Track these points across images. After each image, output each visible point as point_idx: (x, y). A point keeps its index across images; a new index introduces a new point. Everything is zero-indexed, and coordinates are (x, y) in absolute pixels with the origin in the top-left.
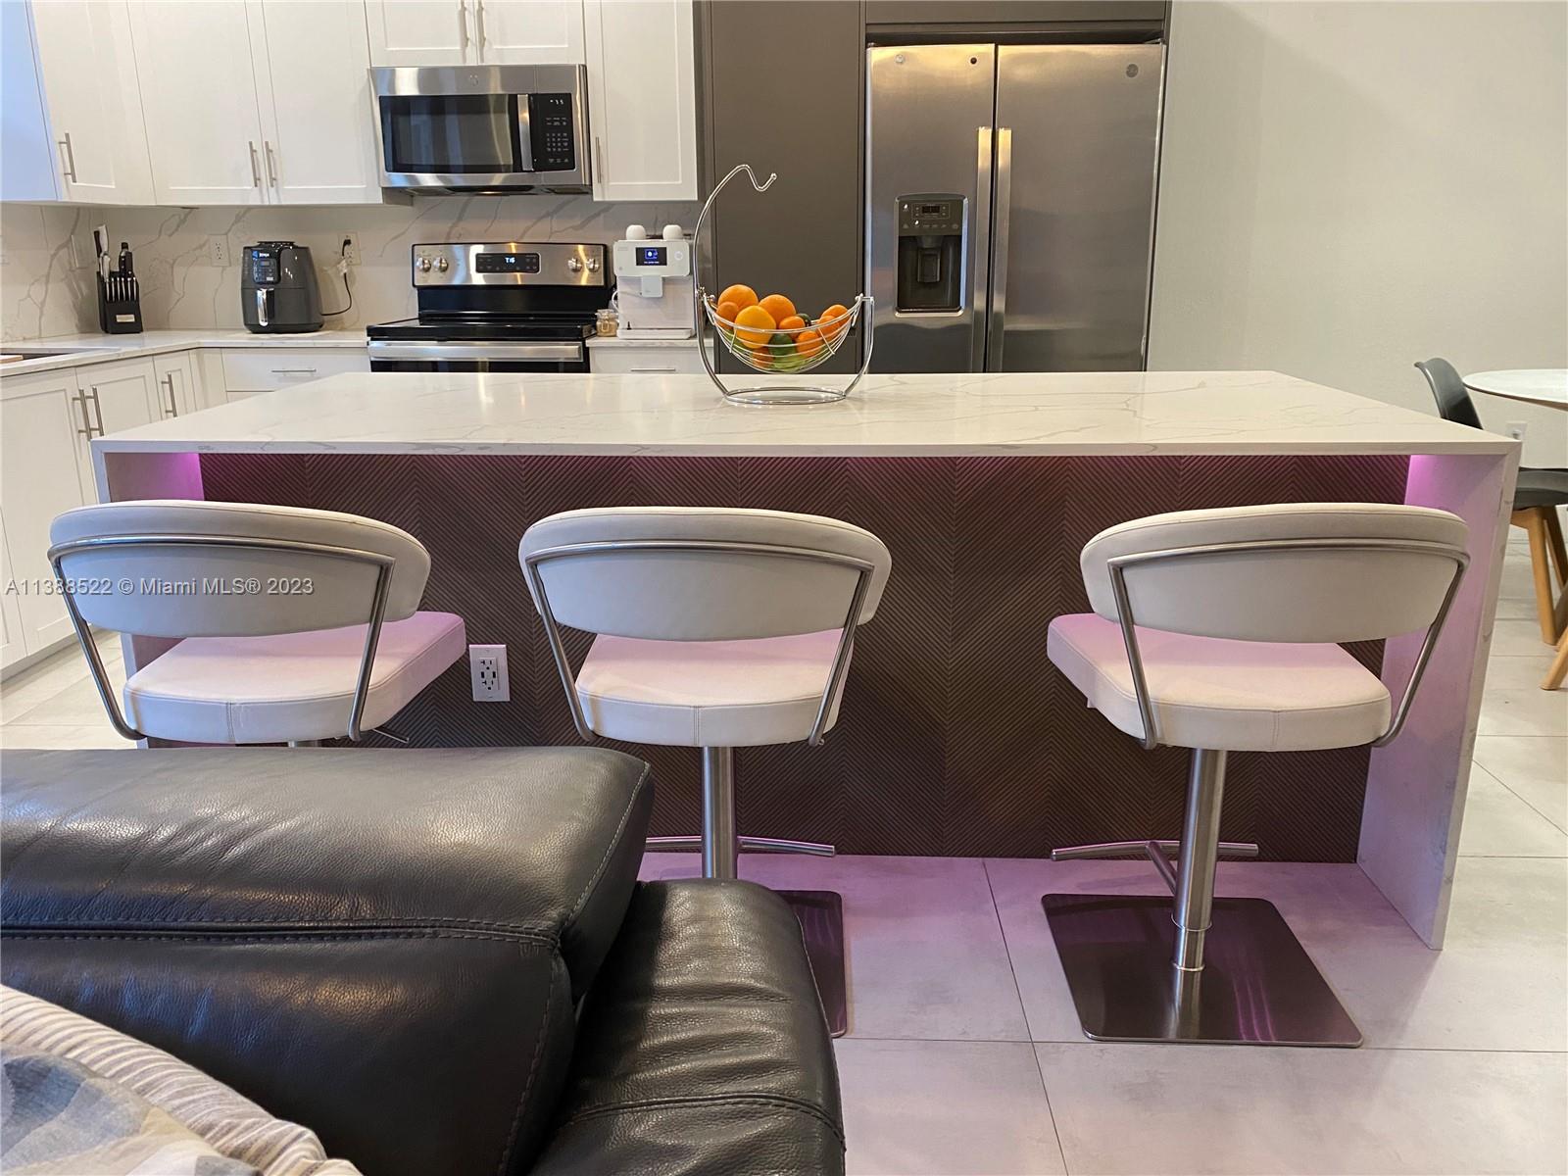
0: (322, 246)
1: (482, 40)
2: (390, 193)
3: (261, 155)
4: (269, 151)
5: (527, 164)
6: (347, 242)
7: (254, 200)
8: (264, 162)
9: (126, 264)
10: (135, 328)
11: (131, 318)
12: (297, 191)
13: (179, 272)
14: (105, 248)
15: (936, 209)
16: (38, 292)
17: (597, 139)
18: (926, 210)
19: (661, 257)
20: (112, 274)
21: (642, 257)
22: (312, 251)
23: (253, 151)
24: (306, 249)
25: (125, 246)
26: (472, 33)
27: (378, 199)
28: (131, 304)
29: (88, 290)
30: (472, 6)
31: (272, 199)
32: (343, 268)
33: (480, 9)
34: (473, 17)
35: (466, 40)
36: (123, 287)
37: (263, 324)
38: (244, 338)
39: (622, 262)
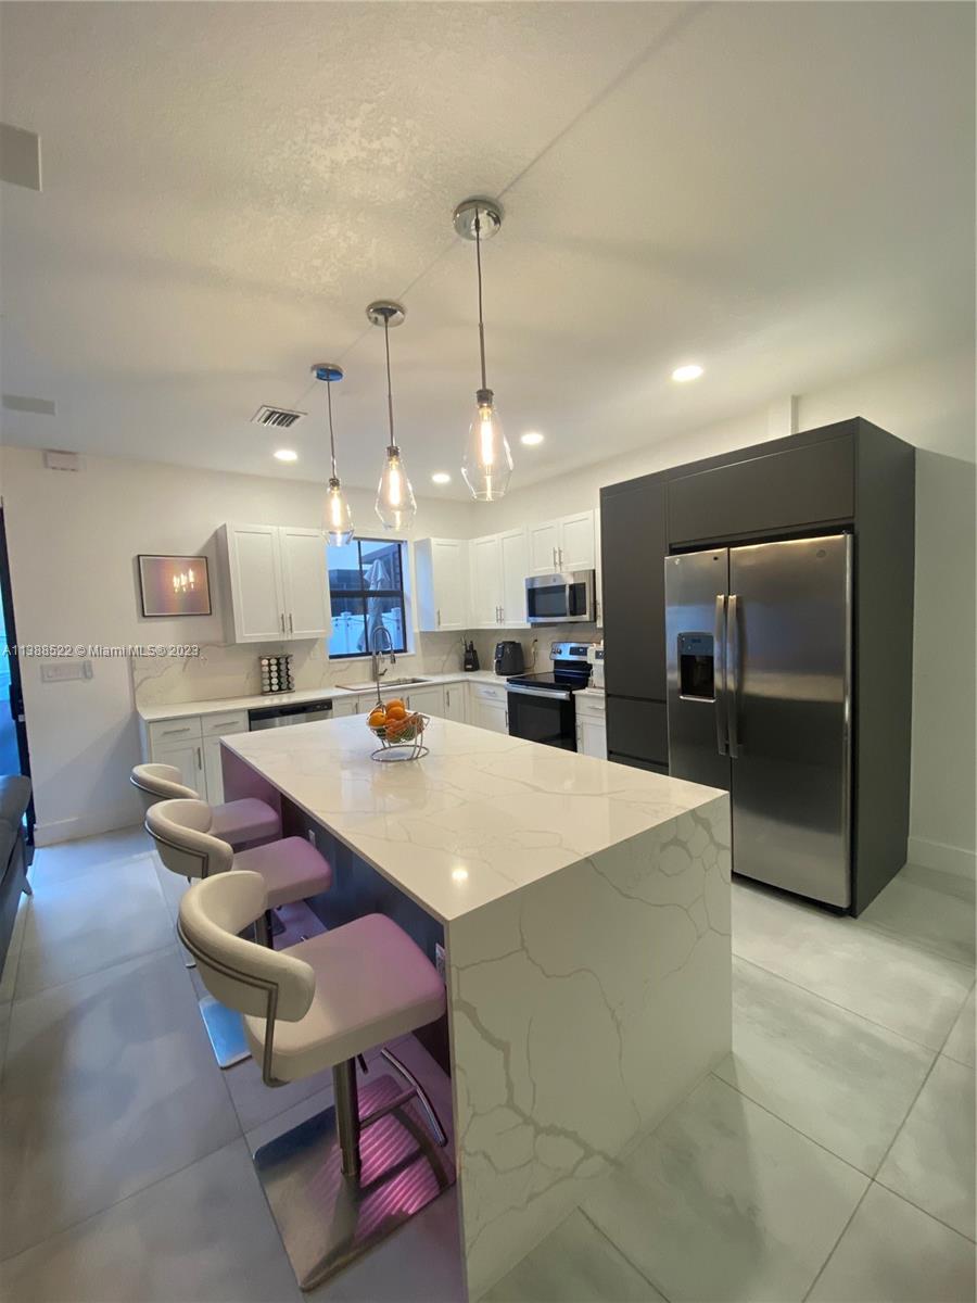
0: (526, 642)
1: (561, 563)
2: (534, 625)
3: (499, 611)
4: (501, 610)
5: (568, 613)
6: (536, 640)
7: (500, 627)
8: (500, 614)
9: (473, 647)
10: (473, 669)
11: (470, 666)
12: (510, 623)
14: (467, 642)
15: (699, 641)
18: (694, 641)
20: (467, 651)
21: (597, 655)
22: (522, 644)
23: (497, 611)
24: (519, 643)
25: (472, 642)
26: (557, 561)
27: (528, 626)
28: (471, 661)
29: (462, 656)
30: (557, 550)
31: (502, 627)
32: (533, 650)
33: (561, 551)
34: (558, 554)
35: (556, 564)
36: (470, 656)
37: (496, 672)
38: (489, 677)
39: (591, 656)
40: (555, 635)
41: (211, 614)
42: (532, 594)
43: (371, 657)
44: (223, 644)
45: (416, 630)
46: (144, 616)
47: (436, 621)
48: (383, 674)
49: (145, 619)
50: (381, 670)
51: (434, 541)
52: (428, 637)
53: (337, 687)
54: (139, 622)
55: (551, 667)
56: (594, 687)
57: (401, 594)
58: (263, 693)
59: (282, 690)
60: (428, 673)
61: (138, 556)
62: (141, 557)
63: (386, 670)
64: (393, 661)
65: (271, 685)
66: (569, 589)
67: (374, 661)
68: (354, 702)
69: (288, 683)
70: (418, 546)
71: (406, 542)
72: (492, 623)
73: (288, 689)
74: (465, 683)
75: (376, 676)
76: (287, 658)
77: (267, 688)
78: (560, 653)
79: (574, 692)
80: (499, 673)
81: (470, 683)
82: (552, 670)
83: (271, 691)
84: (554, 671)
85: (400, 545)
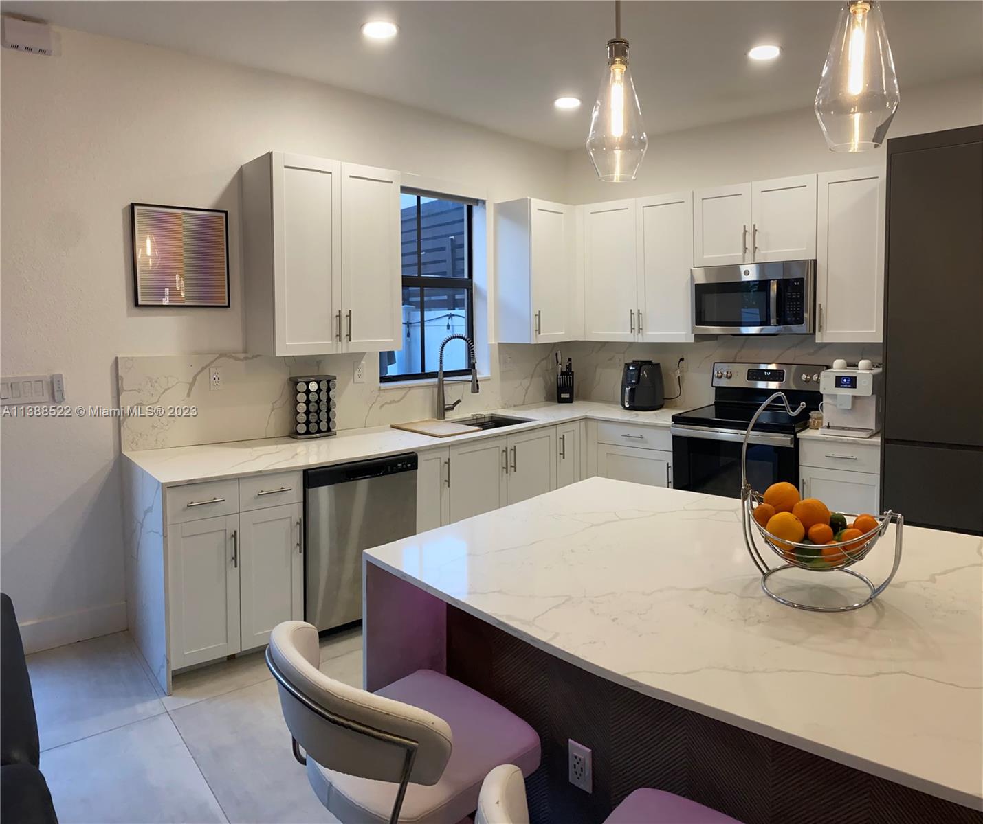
0: (667, 362)
1: (755, 248)
2: (699, 337)
3: (636, 316)
4: (639, 314)
5: (773, 321)
6: (682, 359)
7: (630, 338)
8: (636, 319)
9: (569, 368)
10: (569, 401)
11: (567, 396)
12: (654, 334)
13: (599, 370)
14: (560, 361)
16: (526, 383)
17: (820, 305)
19: (852, 382)
20: (563, 373)
21: (839, 382)
22: (661, 365)
23: (632, 314)
24: (658, 364)
25: (570, 360)
26: (749, 245)
27: (691, 339)
28: (569, 388)
29: (553, 379)
30: (750, 229)
31: (639, 339)
32: (678, 373)
33: (755, 231)
34: (750, 237)
35: (745, 249)
36: (566, 380)
37: (627, 406)
38: (617, 413)
39: (826, 383)
40: (716, 352)
41: (229, 306)
42: (702, 292)
43: (436, 380)
44: (242, 356)
45: (493, 341)
46: (136, 304)
47: (534, 327)
48: (452, 408)
49: (137, 310)
50: (449, 401)
51: (536, 204)
52: (509, 352)
53: (393, 427)
54: (130, 315)
55: (709, 398)
56: (828, 427)
57: (468, 284)
58: (294, 435)
59: (322, 432)
60: (505, 406)
61: (133, 206)
62: (136, 208)
63: (459, 401)
64: (476, 389)
65: (307, 423)
66: (775, 286)
67: (441, 387)
68: (444, 455)
69: (329, 420)
70: (505, 210)
71: (484, 202)
72: (620, 333)
73: (329, 430)
74: (583, 423)
75: (442, 410)
76: (328, 382)
77: (302, 428)
78: (729, 378)
79: (799, 435)
80: (632, 408)
81: (590, 423)
82: (713, 403)
83: (308, 432)
84: (716, 404)
85: (470, 206)
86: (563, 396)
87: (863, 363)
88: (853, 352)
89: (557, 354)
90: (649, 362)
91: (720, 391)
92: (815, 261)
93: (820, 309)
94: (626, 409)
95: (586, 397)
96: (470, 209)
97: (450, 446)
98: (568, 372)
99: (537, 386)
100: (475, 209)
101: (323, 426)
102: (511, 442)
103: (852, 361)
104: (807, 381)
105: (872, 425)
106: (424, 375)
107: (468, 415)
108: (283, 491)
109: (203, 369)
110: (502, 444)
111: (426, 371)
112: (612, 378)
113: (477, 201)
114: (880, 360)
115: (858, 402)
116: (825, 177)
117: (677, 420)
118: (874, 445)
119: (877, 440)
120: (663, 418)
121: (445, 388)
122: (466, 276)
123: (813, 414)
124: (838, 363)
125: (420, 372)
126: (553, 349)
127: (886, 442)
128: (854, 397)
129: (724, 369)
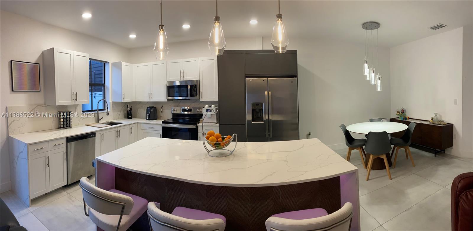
0: (158, 107)
1: (184, 77)
2: (168, 100)
3: (150, 94)
4: (151, 94)
5: (189, 96)
6: (162, 106)
7: (149, 101)
8: (150, 95)
9: (131, 109)
10: (131, 118)
11: (131, 117)
12: (155, 99)
13: (139, 110)
14: (128, 107)
15: (258, 105)
16: (119, 113)
17: (201, 91)
18: (256, 105)
19: (210, 111)
20: (129, 111)
21: (207, 111)
22: (157, 108)
23: (149, 94)
24: (156, 107)
25: (131, 107)
26: (182, 76)
27: (166, 101)
28: (131, 115)
29: (126, 112)
31: (151, 101)
32: (161, 110)
33: (183, 72)
34: (182, 73)
35: (181, 77)
36: (130, 112)
37: (148, 119)
38: (145, 121)
39: (204, 111)
40: (172, 104)
41: (40, 91)
42: (169, 88)
43: (96, 112)
44: (44, 105)
45: (111, 101)
46: (13, 90)
47: (123, 98)
48: (100, 120)
49: (13, 92)
50: (100, 118)
51: (123, 63)
52: (115, 103)
53: (86, 125)
54: (10, 94)
55: (171, 117)
56: (205, 122)
57: (104, 85)
58: (60, 128)
59: (68, 127)
60: (114, 119)
61: (11, 61)
62: (12, 62)
63: (103, 118)
64: (108, 114)
65: (64, 124)
66: (189, 87)
67: (98, 114)
68: (102, 133)
69: (70, 123)
70: (114, 64)
71: (109, 62)
72: (146, 99)
73: (70, 126)
74: (136, 124)
75: (98, 120)
76: (69, 112)
77: (62, 126)
78: (176, 111)
79: (198, 125)
80: (149, 120)
81: (138, 124)
82: (172, 118)
83: (64, 127)
84: (173, 118)
85: (105, 63)
86: (129, 117)
87: (213, 106)
88: (210, 103)
89: (128, 105)
90: (153, 107)
91: (173, 114)
92: (199, 80)
93: (201, 93)
94: (147, 120)
95: (135, 117)
96: (104, 64)
97: (103, 130)
98: (131, 110)
99: (122, 114)
100: (106, 64)
101: (68, 125)
102: (119, 129)
103: (210, 105)
104: (198, 111)
105: (216, 121)
106: (92, 111)
107: (105, 122)
108: (61, 144)
109: (33, 109)
110: (116, 130)
111: (93, 109)
112: (143, 112)
113: (107, 62)
114: (217, 105)
115: (212, 115)
116: (201, 59)
117: (163, 122)
118: (217, 126)
119: (218, 125)
120: (160, 122)
121: (99, 114)
122: (103, 83)
123: (201, 119)
124: (207, 106)
125: (91, 110)
126: (127, 104)
127: (220, 124)
128: (211, 114)
129: (176, 109)
